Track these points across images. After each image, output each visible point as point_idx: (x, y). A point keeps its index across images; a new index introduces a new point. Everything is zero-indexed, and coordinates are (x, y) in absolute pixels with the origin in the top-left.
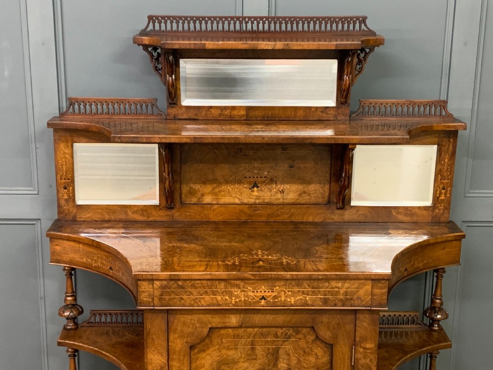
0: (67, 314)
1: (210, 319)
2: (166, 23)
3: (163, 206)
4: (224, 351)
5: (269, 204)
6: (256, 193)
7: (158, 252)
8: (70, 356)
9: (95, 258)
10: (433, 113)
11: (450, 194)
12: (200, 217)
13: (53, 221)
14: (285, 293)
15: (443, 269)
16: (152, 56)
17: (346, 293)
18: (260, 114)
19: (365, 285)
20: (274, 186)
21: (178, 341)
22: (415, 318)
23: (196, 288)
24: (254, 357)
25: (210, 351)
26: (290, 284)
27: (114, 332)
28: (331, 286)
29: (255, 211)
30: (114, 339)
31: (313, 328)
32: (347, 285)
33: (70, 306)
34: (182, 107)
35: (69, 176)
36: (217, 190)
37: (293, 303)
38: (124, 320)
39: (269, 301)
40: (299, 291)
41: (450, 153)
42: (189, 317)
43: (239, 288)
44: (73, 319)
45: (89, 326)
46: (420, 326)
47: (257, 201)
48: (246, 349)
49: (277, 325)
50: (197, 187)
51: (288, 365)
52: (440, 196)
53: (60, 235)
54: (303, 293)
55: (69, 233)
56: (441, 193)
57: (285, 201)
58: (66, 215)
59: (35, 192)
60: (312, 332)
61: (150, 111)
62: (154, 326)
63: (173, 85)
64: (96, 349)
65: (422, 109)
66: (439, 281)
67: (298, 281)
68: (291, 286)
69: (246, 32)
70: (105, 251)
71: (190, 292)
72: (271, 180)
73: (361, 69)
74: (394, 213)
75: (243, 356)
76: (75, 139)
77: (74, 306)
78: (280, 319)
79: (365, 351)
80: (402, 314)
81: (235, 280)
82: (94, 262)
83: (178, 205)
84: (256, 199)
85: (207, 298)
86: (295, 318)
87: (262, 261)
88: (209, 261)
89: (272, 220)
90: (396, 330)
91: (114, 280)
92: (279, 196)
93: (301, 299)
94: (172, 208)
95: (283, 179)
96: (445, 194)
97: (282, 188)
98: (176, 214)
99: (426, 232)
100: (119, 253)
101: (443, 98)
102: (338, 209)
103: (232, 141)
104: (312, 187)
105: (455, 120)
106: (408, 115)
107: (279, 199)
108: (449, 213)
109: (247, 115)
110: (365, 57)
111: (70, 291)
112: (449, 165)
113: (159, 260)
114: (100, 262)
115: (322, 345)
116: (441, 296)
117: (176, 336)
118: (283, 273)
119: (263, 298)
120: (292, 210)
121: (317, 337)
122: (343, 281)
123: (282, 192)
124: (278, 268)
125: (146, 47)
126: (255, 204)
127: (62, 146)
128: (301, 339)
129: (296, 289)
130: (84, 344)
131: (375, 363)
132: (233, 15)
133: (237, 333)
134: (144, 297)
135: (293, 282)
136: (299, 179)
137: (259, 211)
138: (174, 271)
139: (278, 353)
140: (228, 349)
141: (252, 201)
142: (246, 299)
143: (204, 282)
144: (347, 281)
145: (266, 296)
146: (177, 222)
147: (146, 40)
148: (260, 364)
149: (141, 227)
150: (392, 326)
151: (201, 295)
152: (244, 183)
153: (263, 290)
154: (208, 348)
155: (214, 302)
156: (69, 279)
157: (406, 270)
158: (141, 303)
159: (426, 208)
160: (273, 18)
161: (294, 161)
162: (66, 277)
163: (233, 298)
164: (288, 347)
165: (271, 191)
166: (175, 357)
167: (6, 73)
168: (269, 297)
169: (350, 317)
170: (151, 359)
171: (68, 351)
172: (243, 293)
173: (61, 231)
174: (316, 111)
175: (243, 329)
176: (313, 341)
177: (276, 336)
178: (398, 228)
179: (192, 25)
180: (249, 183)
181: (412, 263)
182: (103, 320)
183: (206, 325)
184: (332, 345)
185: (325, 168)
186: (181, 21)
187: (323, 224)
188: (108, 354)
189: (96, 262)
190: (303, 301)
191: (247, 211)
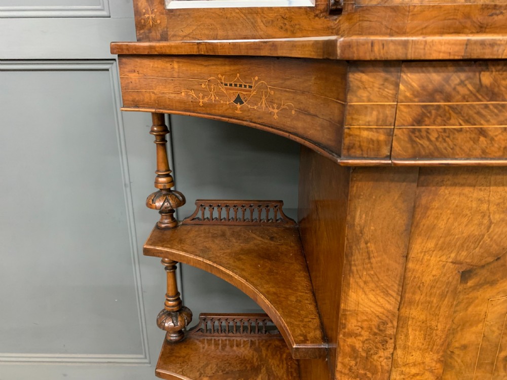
0: (159, 204)
3: (322, 8)
8: (166, 268)
9: (203, 86)
12: (388, 31)
21: (434, 259)
27: (233, 234)
30: (237, 245)
33: (164, 192)
38: (248, 215)
44: (169, 212)
45: (195, 224)
64: (208, 262)
77: (167, 192)
82: (201, 95)
94: (339, 12)
111: (162, 167)
114: (214, 92)
117: (431, 244)
130: (186, 252)
134: (363, 129)
156: (161, 148)
170: (358, 304)
171: (163, 262)
182: (216, 214)
188: (231, 273)
189: (205, 93)
191: (477, 16)
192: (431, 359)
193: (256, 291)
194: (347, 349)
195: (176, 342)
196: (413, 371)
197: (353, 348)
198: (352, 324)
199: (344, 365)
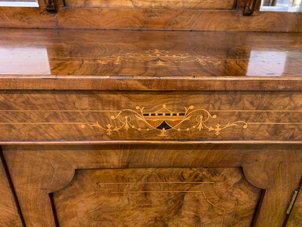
1: (74, 156)
3: (44, 8)
4: (103, 198)
5: (167, 9)
12: (89, 24)
14: (205, 116)
21: (30, 188)
23: (33, 107)
24: (147, 205)
26: (216, 101)
28: (292, 105)
29: (150, 16)
31: (241, 168)
37: (217, 133)
39: (174, 131)
40: (233, 114)
43: (119, 108)
47: (153, 5)
48: (135, 195)
51: (196, 212)
54: (239, 116)
57: (186, 5)
60: (237, 174)
68: (218, 105)
71: (25, 114)
75: (132, 203)
83: (61, 8)
84: (151, 2)
85: (60, 125)
87: (161, 60)
89: (170, 28)
93: (234, 127)
94: (54, 11)
98: (60, 19)
102: (245, 15)
107: (179, 2)
115: (248, 189)
119: (164, 125)
124: (194, 71)
126: (151, 8)
128: (219, 181)
129: (227, 110)
133: (121, 175)
135: (224, 97)
137: (156, 17)
139: (183, 199)
140: (110, 194)
141: (147, 4)
142: (133, 127)
143: (48, 95)
145: (169, 122)
146: (62, 29)
148: (156, 212)
151: (47, 120)
153: (165, 112)
154: (79, 194)
155: (74, 132)
163: (109, 126)
164: (198, 192)
166: (29, 207)
168: (174, 124)
172: (126, 117)
175: (130, 170)
176: (235, 184)
177: (181, 178)
183: (70, 166)
190: (236, 131)
191: (141, 17)
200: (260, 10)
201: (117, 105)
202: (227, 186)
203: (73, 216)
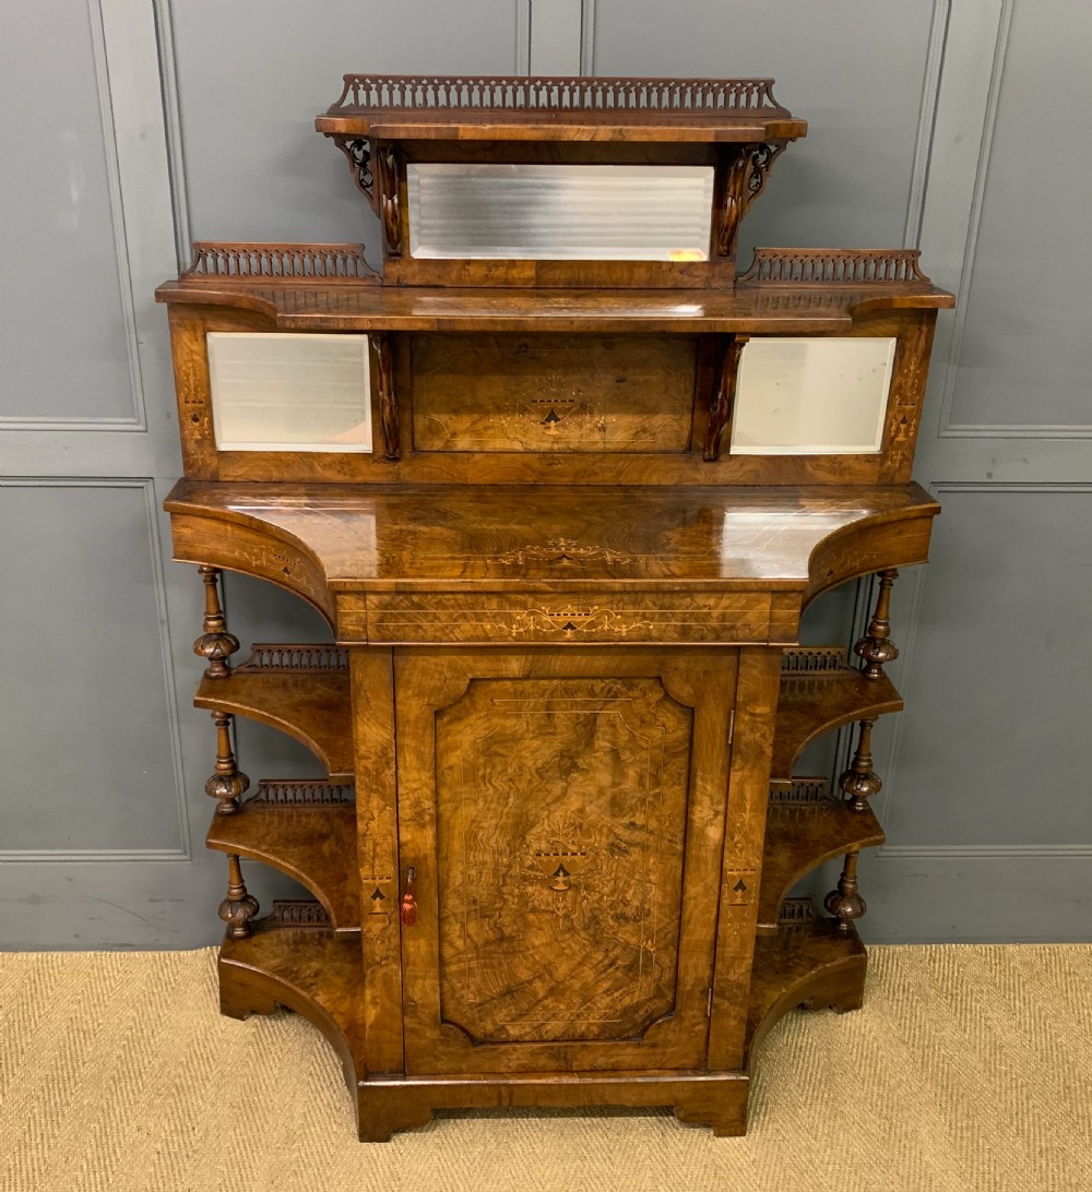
0: (209, 650)
1: (471, 663)
2: (379, 90)
3: (380, 454)
4: (496, 720)
5: (577, 453)
6: (553, 432)
7: (373, 541)
8: (217, 724)
9: (255, 551)
10: (892, 275)
11: (916, 432)
12: (450, 477)
13: (176, 482)
14: (609, 616)
15: (895, 570)
16: (353, 158)
17: (723, 617)
18: (562, 276)
19: (759, 601)
20: (588, 417)
21: (414, 704)
22: (838, 658)
23: (445, 607)
24: (551, 731)
25: (472, 719)
26: (619, 602)
27: (296, 684)
28: (695, 605)
29: (551, 465)
30: (298, 696)
31: (659, 678)
32: (725, 602)
33: (214, 637)
34: (413, 261)
35: (202, 396)
36: (480, 426)
37: (624, 634)
38: (314, 662)
39: (580, 632)
40: (637, 614)
41: (919, 353)
42: (433, 660)
43: (525, 608)
44: (221, 660)
45: (251, 673)
46: (845, 672)
47: (556, 446)
48: (536, 717)
49: (593, 674)
50: (441, 419)
51: (614, 744)
52: (895, 436)
53: (189, 508)
54: (644, 617)
55: (207, 504)
56: (898, 430)
57: (608, 446)
58: (199, 470)
59: (140, 428)
60: (657, 687)
61: (351, 271)
62: (368, 676)
63: (394, 216)
64: (264, 713)
65: (872, 267)
66: (886, 591)
67: (635, 595)
68: (621, 605)
69: (537, 109)
70: (273, 538)
71: (434, 615)
72: (582, 405)
73: (760, 185)
74: (810, 469)
75: (531, 728)
76: (210, 325)
77: (221, 636)
78: (600, 663)
79: (754, 718)
80: (815, 651)
81: (518, 593)
82: (254, 558)
83: (407, 453)
84: (553, 442)
85: (466, 626)
86: (629, 663)
87: (568, 558)
88: (469, 559)
89: (583, 482)
90: (803, 678)
91: (294, 592)
92: (597, 436)
93: (640, 627)
94: (396, 460)
95: (605, 404)
96: (907, 432)
97: (602, 422)
98: (405, 470)
99: (867, 502)
100: (300, 542)
101: (910, 245)
102: (706, 461)
103: (511, 328)
104: (658, 420)
105: (932, 289)
106: (846, 280)
107: (597, 442)
108: (911, 467)
109: (538, 278)
110: (768, 162)
111: (213, 609)
112: (916, 376)
113: (374, 557)
114: (265, 558)
115: (676, 710)
116: (887, 618)
117: (410, 693)
118: (605, 580)
119: (570, 626)
120: (621, 463)
121: (667, 696)
122: (720, 595)
123: (603, 429)
124: (598, 572)
125: (340, 139)
126: (551, 452)
127: (186, 337)
128: (638, 698)
129: (630, 611)
130: (241, 703)
131: (771, 741)
132: (511, 74)
133: (521, 689)
134: (348, 624)
135: (626, 598)
136: (635, 403)
137: (559, 466)
138: (404, 577)
139: (595, 723)
140: (505, 715)
141: (546, 446)
142: (538, 627)
143: (459, 596)
144: (726, 595)
145: (575, 622)
146: (407, 486)
147: (341, 125)
148: (562, 743)
149: (341, 495)
150: (794, 672)
151: (455, 620)
152: (530, 412)
153: (570, 611)
154: (469, 714)
155: (479, 632)
156: (211, 588)
157: (831, 572)
158: (343, 634)
159: (869, 458)
160: (590, 81)
161: (625, 369)
162: (204, 586)
163: (514, 626)
164: (614, 712)
165: (581, 427)
166: (408, 730)
167: (75, 196)
168: (579, 624)
169: (729, 660)
170: (365, 735)
171: (213, 716)
172: (532, 617)
173: (190, 501)
174: (670, 270)
175: (532, 681)
176: (658, 702)
177: (592, 693)
178: (815, 496)
179: (430, 94)
180: (542, 412)
181: (842, 560)
182: (276, 661)
183: (465, 674)
184: (693, 709)
185: (682, 385)
186: (409, 87)
187: (678, 489)
188: (286, 723)
189: (258, 557)
190: (643, 632)
191: (537, 465)
192: (426, 776)
193: (309, 738)
194: (362, 769)
195: (229, 814)
196: (414, 786)
197: (366, 769)
198: (362, 749)
199: (361, 782)
200: (731, 453)
201: (524, 606)
202: (649, 704)
203: (457, 748)
